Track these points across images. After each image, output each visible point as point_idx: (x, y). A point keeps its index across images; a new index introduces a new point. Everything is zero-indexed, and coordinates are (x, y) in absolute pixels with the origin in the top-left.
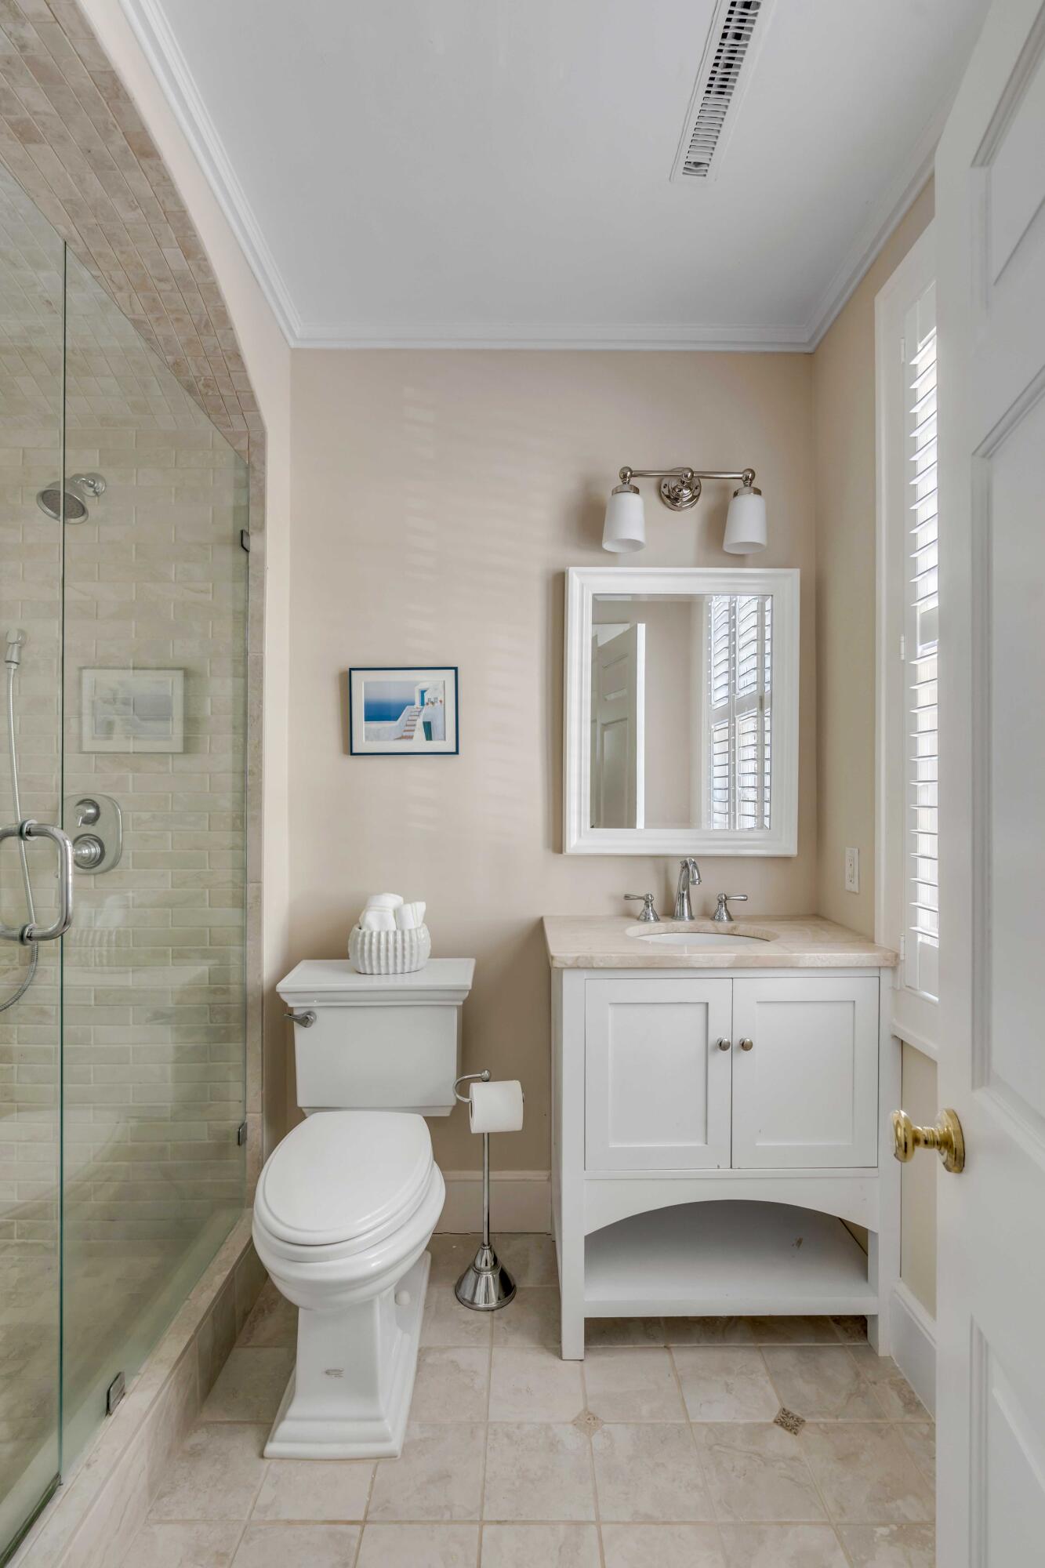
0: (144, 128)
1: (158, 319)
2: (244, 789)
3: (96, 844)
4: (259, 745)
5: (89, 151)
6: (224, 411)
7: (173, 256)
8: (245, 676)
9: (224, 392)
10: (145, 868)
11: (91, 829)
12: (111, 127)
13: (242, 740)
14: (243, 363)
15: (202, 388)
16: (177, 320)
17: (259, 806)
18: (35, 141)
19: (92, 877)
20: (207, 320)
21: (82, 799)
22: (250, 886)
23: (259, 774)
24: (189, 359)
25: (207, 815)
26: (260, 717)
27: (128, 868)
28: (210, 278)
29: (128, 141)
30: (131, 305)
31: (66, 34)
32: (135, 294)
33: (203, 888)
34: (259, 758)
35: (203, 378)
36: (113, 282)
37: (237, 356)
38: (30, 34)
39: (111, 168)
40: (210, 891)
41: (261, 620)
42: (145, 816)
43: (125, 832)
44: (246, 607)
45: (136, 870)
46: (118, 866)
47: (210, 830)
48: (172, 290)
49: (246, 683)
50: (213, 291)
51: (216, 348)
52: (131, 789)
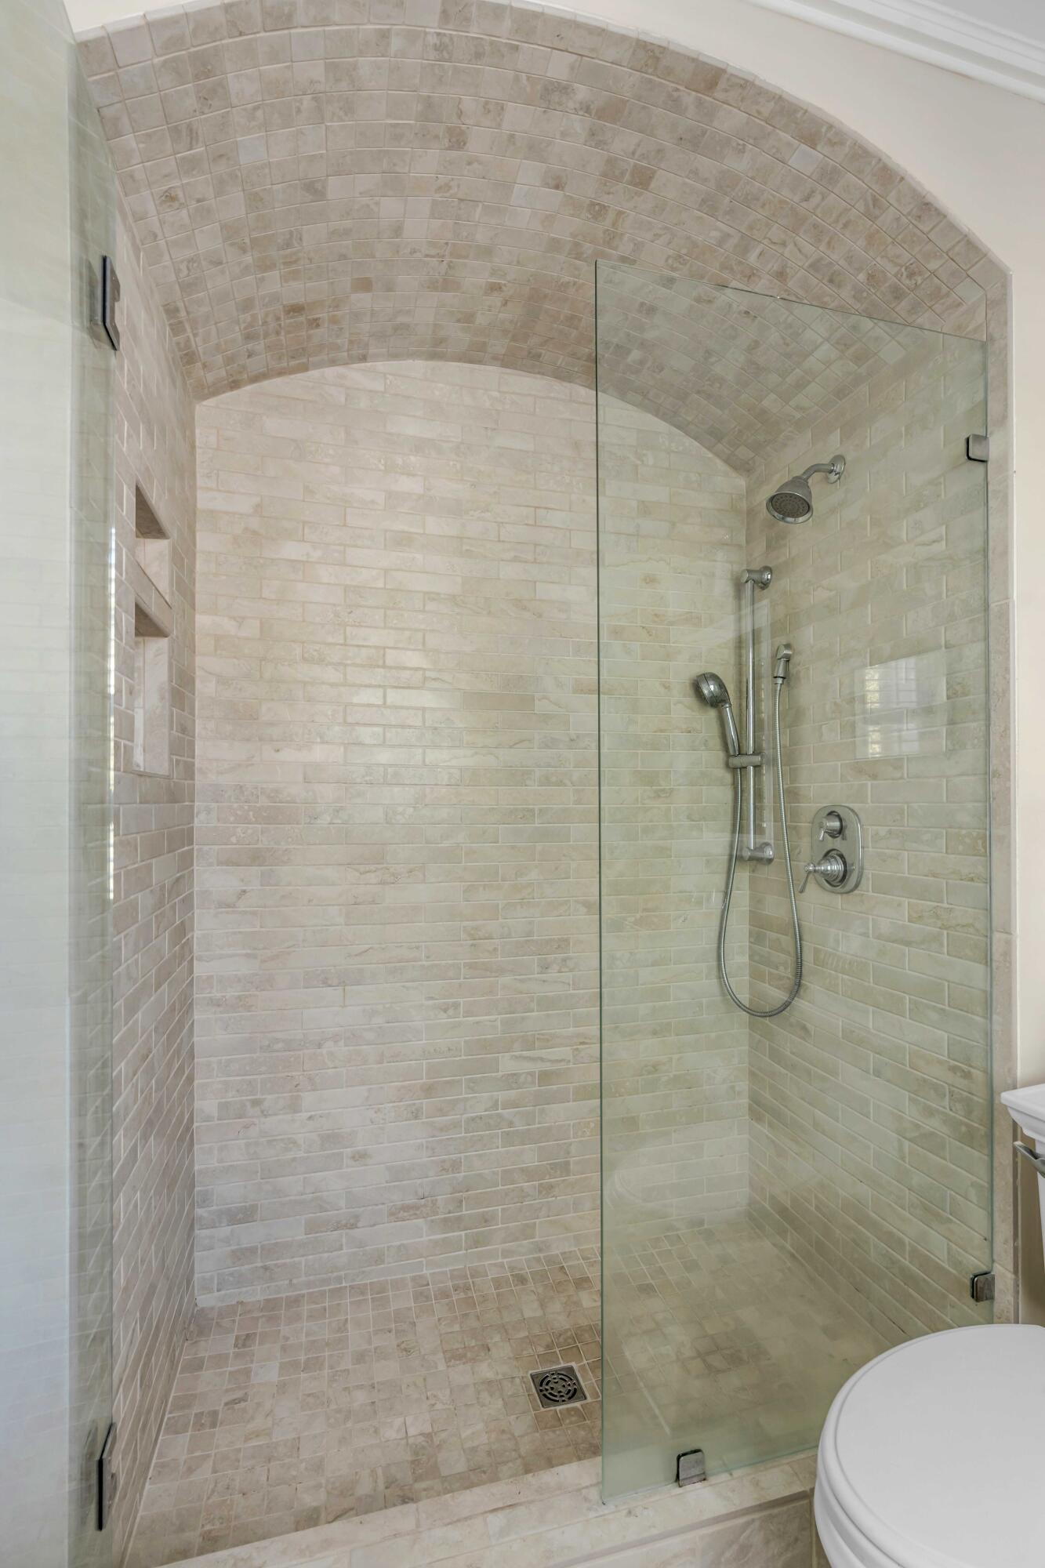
0: (694, 60)
1: (829, 243)
2: (987, 798)
3: (840, 861)
4: (1006, 733)
5: (681, 139)
6: (945, 290)
7: (804, 160)
8: (986, 638)
9: (933, 265)
10: (884, 894)
11: (837, 844)
12: (676, 94)
13: (983, 728)
14: (936, 209)
15: (907, 282)
16: (845, 226)
17: (1007, 822)
18: (650, 177)
19: (839, 896)
20: (872, 195)
21: (830, 811)
22: (997, 936)
23: (1006, 775)
24: (878, 259)
25: (944, 832)
26: (1006, 691)
27: (868, 891)
28: (848, 143)
29: (694, 91)
30: (800, 251)
31: (593, 58)
32: (798, 238)
33: (940, 928)
34: (1006, 753)
35: (903, 270)
36: (775, 243)
37: (926, 208)
38: (582, 92)
39: (704, 133)
40: (948, 934)
41: (1005, 553)
42: (883, 831)
43: (866, 849)
44: (987, 542)
45: (875, 894)
46: (859, 888)
47: (947, 853)
48: (823, 199)
49: (987, 647)
50: (861, 154)
51: (898, 219)
52: (869, 801)
